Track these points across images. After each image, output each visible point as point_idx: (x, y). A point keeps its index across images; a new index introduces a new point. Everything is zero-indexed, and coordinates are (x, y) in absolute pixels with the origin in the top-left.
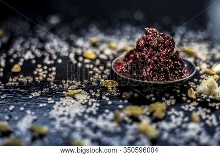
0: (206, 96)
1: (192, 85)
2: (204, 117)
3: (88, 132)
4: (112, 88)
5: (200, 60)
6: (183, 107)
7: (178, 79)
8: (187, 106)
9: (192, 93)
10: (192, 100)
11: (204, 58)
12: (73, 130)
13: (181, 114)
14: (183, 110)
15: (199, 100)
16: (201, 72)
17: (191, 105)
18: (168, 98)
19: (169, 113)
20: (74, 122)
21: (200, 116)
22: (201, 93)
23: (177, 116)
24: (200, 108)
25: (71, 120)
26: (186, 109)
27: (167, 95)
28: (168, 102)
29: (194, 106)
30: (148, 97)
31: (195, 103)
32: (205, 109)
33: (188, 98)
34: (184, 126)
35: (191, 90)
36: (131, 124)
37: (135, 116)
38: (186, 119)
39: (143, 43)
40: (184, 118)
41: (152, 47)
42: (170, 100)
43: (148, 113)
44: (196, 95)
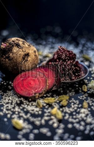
2: (91, 104)
3: (22, 114)
6: (79, 97)
7: (78, 79)
9: (85, 88)
10: (85, 92)
12: (14, 113)
13: (78, 102)
14: (79, 99)
15: (89, 92)
16: (92, 72)
17: (84, 96)
18: (70, 91)
19: (70, 101)
20: (14, 108)
23: (75, 104)
24: (89, 98)
25: (13, 106)
26: (81, 98)
27: (70, 89)
28: (71, 94)
29: (86, 96)
30: (59, 90)
32: (92, 99)
33: (83, 91)
34: (79, 110)
35: (84, 86)
36: (47, 109)
37: (50, 104)
38: (80, 106)
39: (57, 57)
40: (78, 105)
41: (62, 59)
42: (72, 92)
43: (58, 102)
44: (87, 89)
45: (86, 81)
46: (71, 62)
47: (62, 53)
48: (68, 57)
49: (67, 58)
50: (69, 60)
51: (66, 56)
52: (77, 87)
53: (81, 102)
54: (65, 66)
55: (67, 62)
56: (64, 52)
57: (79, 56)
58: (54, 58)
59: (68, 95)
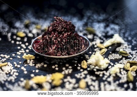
0: (93, 67)
1: (87, 57)
2: (90, 83)
4: (30, 60)
5: (97, 36)
6: (76, 75)
7: (77, 53)
8: (79, 74)
9: (84, 64)
10: (84, 69)
11: (100, 35)
13: (74, 81)
14: (76, 78)
15: (89, 69)
16: (95, 46)
17: (82, 74)
18: (67, 68)
19: (65, 80)
21: (87, 83)
22: (91, 65)
23: (70, 83)
24: (88, 76)
26: (78, 77)
27: (67, 65)
28: (67, 72)
29: (84, 74)
30: (53, 67)
31: (86, 72)
32: (92, 77)
33: (81, 68)
35: (84, 62)
37: (40, 83)
39: (52, 28)
40: (75, 84)
41: (58, 31)
42: (68, 70)
43: (50, 81)
44: (87, 65)
45: (87, 56)
46: (67, 34)
47: (58, 24)
48: (65, 28)
49: (64, 30)
50: (65, 32)
51: (63, 27)
52: (75, 63)
53: (78, 80)
55: (63, 35)
56: (60, 23)
57: (83, 29)
58: (48, 30)
59: (63, 73)
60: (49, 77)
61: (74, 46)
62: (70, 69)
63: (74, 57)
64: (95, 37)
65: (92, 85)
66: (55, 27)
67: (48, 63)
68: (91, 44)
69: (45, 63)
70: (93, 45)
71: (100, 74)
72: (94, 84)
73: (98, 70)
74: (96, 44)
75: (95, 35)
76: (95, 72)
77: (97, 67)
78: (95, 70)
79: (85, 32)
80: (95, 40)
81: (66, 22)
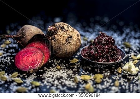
0: (126, 72)
2: (122, 84)
3: (60, 87)
6: (113, 77)
7: (115, 61)
8: (115, 77)
9: (119, 70)
10: (119, 74)
12: (53, 85)
14: (112, 79)
15: (122, 74)
16: (130, 58)
18: (106, 72)
19: (104, 80)
20: (54, 81)
21: (120, 83)
22: (125, 70)
23: (108, 82)
25: (53, 80)
26: (114, 78)
28: (106, 74)
29: (119, 77)
30: (96, 70)
31: (120, 76)
32: (124, 80)
33: (117, 72)
34: (110, 87)
35: (119, 68)
36: (82, 84)
37: (86, 80)
38: (112, 84)
39: (97, 41)
40: (111, 83)
41: (101, 43)
42: (107, 73)
43: (93, 79)
44: (122, 71)
45: (122, 64)
46: (109, 46)
47: (102, 38)
48: (107, 41)
49: (106, 43)
50: (107, 44)
51: (105, 41)
53: (114, 81)
54: (103, 49)
55: (105, 46)
56: (104, 37)
57: (121, 43)
58: (94, 42)
59: (103, 75)
60: (92, 77)
61: (113, 56)
62: (108, 72)
63: (112, 64)
64: (131, 50)
65: (124, 85)
66: (100, 40)
67: (92, 66)
68: (126, 56)
69: (90, 67)
70: (128, 57)
71: (131, 78)
72: (125, 84)
73: (129, 75)
74: (130, 56)
75: (130, 48)
76: (127, 76)
77: (129, 73)
78: (127, 75)
79: (123, 46)
80: (130, 52)
81: (108, 37)
